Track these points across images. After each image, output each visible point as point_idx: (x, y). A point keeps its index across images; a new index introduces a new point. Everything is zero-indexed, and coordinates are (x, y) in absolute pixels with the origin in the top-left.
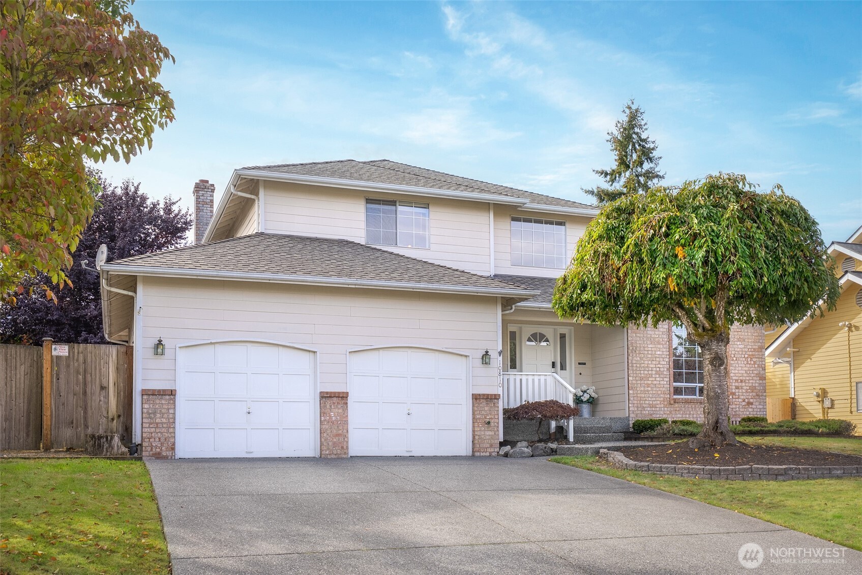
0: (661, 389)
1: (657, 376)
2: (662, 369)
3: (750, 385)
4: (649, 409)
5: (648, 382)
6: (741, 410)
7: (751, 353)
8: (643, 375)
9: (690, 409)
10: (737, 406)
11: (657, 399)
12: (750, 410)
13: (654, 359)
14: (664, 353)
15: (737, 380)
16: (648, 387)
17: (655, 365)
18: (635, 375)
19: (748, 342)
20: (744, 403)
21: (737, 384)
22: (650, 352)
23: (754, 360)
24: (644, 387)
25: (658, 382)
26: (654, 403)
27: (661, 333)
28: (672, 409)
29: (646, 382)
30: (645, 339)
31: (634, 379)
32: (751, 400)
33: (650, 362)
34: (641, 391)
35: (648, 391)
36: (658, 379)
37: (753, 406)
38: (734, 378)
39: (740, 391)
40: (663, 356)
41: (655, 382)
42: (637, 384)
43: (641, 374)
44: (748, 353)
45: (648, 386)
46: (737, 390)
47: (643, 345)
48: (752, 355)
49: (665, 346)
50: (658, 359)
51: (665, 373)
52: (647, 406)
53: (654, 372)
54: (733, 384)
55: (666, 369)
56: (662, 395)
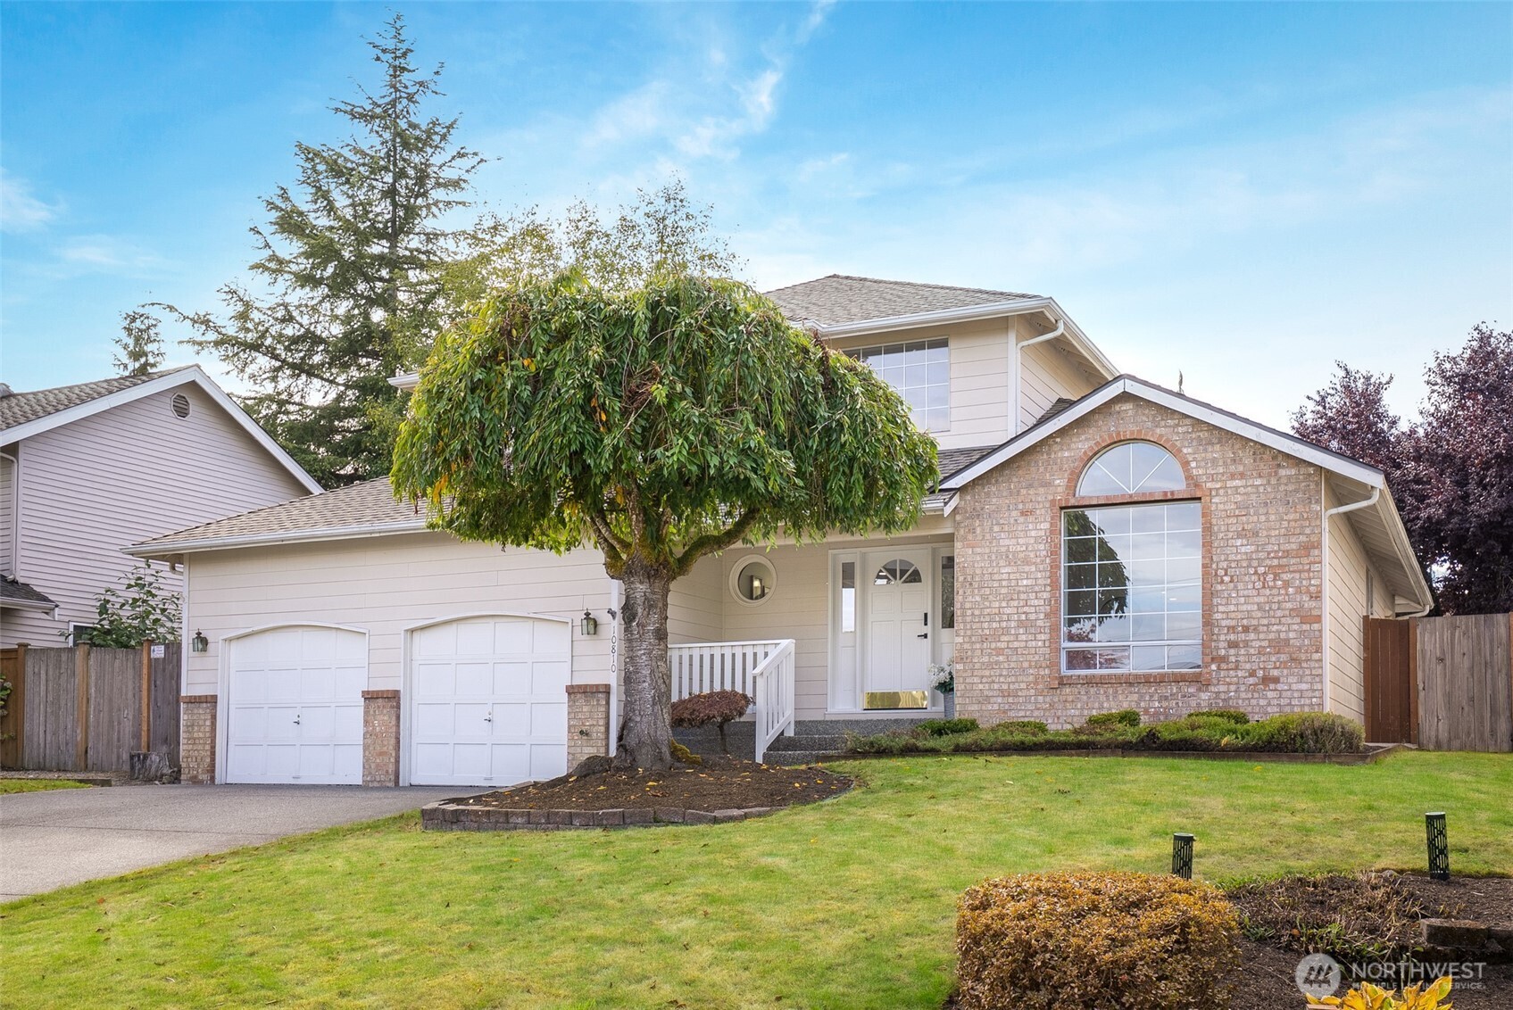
0: (1031, 657)
1: (1021, 631)
2: (1033, 617)
3: (1272, 636)
4: (1000, 700)
5: (999, 644)
6: (1243, 695)
7: (1275, 562)
8: (987, 632)
9: (1103, 698)
10: (1233, 688)
11: (1020, 678)
12: (1270, 694)
13: (1015, 597)
14: (1040, 582)
15: (1232, 629)
16: (998, 655)
17: (1017, 607)
18: (969, 633)
19: (1268, 536)
20: (1252, 680)
21: (1232, 637)
22: (1004, 583)
23: (1285, 577)
24: (990, 655)
25: (1023, 644)
26: (1011, 687)
27: (1032, 541)
28: (1056, 699)
29: (993, 645)
30: (993, 557)
31: (967, 639)
32: (1275, 673)
33: (1004, 604)
34: (983, 663)
35: (997, 663)
36: (1024, 637)
37: (1279, 687)
38: (1224, 623)
39: (1243, 651)
40: (1037, 589)
41: (1016, 644)
42: (973, 650)
43: (983, 629)
44: (1268, 562)
45: (999, 652)
46: (1232, 651)
47: (990, 570)
48: (1279, 566)
49: (1041, 567)
50: (1023, 596)
51: (1040, 623)
52: (995, 693)
53: (1013, 624)
54: (1222, 638)
55: (1042, 616)
56: (1031, 671)
